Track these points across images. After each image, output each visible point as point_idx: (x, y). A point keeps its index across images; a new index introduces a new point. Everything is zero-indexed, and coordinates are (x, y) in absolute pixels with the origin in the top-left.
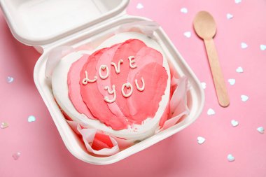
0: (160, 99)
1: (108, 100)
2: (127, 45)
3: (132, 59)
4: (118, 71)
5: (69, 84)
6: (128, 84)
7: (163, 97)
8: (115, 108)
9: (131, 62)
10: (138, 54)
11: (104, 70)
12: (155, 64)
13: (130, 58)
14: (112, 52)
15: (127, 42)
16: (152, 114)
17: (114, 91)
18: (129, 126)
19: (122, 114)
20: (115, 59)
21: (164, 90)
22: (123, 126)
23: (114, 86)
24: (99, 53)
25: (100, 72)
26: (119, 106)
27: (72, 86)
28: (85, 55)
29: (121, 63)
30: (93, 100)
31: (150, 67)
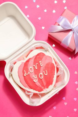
0: (53, 77)
1: (35, 81)
2: (38, 56)
4: (36, 68)
5: (19, 77)
6: (41, 74)
8: (38, 84)
9: (41, 64)
10: (43, 59)
12: (49, 63)
13: (40, 62)
14: (33, 60)
16: (52, 84)
17: (36, 77)
18: (44, 90)
19: (41, 86)
20: (34, 63)
21: (54, 73)
22: (42, 90)
23: (36, 75)
24: (28, 61)
25: (30, 70)
26: (39, 82)
27: (21, 77)
28: (22, 63)
29: (37, 65)
30: (29, 82)
31: (47, 64)
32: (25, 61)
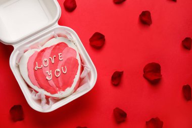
0: (74, 77)
1: (48, 79)
2: (58, 46)
3: (61, 55)
4: (53, 62)
5: (28, 70)
6: (58, 70)
7: (76, 76)
8: (52, 83)
9: (60, 57)
10: (64, 51)
11: (46, 62)
12: (72, 57)
13: (59, 54)
14: (50, 51)
15: (58, 45)
16: (70, 86)
17: (51, 73)
18: (59, 92)
19: (55, 86)
20: (52, 55)
21: (77, 72)
22: (55, 92)
23: (51, 71)
24: (43, 51)
25: (44, 62)
26: (54, 81)
27: (30, 70)
28: (36, 52)
29: (55, 58)
30: (40, 78)
31: (69, 59)
32: (39, 50)
